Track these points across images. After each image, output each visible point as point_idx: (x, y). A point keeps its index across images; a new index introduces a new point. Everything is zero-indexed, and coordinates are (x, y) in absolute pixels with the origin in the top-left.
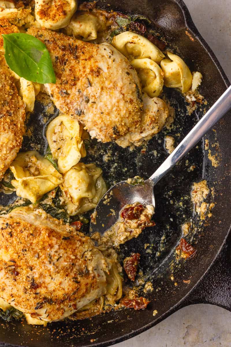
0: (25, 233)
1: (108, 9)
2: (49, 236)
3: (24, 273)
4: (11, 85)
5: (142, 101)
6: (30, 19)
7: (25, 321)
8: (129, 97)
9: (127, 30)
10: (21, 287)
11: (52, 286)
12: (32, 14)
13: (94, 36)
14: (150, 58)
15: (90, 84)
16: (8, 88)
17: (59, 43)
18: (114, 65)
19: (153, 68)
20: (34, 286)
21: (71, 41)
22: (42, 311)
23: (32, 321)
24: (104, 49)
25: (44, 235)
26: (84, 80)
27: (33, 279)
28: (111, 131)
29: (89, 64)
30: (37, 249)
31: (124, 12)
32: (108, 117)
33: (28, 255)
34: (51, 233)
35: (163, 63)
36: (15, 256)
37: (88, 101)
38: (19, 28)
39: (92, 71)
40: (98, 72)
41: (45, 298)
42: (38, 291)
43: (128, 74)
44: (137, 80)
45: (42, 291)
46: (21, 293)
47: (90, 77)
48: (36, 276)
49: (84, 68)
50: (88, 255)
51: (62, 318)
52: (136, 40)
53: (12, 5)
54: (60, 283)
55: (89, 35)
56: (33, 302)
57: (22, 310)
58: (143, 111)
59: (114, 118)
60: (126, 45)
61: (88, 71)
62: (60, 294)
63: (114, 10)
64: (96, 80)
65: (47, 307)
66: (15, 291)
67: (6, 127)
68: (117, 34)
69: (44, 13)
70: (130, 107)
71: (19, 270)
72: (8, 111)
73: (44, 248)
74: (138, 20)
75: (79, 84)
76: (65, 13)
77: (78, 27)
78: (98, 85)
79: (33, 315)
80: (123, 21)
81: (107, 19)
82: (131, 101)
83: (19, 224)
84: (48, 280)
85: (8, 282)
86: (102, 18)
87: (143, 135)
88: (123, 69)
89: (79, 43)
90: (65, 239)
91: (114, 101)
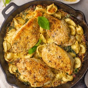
0: (35, 64)
1: (65, 12)
2: (40, 66)
3: (33, 74)
4: (38, 27)
5: (69, 36)
6: (45, 11)
7: (30, 86)
8: (66, 35)
9: (69, 18)
10: (31, 77)
11: (39, 78)
12: (46, 10)
13: (60, 18)
14: (73, 26)
15: (57, 30)
16: (37, 27)
17: (51, 19)
18: (64, 26)
19: (74, 29)
20: (35, 77)
21: (54, 19)
22: (35, 84)
23: (32, 86)
24: (62, 22)
25: (39, 65)
26: (56, 29)
27: (35, 76)
28: (60, 43)
29: (58, 25)
30: (37, 68)
31: (69, 13)
32: (60, 39)
33: (35, 69)
34: (41, 65)
35: (76, 28)
36: (31, 69)
37: (56, 34)
38: (42, 13)
39: (58, 27)
40: (60, 27)
41: (37, 81)
42: (35, 79)
43: (67, 29)
44: (69, 31)
45: (36, 79)
46: (31, 78)
47: (58, 28)
48: (35, 75)
49: (57, 26)
50: (49, 72)
51: (40, 86)
52: (71, 21)
53: (41, 7)
54: (41, 78)
55: (59, 17)
56: (33, 81)
57: (30, 83)
58: (69, 39)
59: (62, 40)
60: (68, 22)
61: (57, 27)
62: (40, 80)
63: (67, 12)
64: (59, 30)
65: (36, 83)
66: (29, 78)
67: (35, 37)
68: (66, 18)
69: (49, 11)
70: (66, 38)
71: (31, 73)
72: (36, 33)
73: (38, 68)
74: (72, 16)
75: (54, 30)
76: (54, 11)
77: (57, 15)
78: (59, 31)
79: (33, 84)
80: (68, 15)
81: (64, 14)
82: (67, 36)
83: (33, 61)
84: (38, 76)
85: (28, 75)
86: (63, 14)
87: (68, 45)
88: (66, 28)
89: (56, 19)
90: (44, 67)
91: (63, 35)
